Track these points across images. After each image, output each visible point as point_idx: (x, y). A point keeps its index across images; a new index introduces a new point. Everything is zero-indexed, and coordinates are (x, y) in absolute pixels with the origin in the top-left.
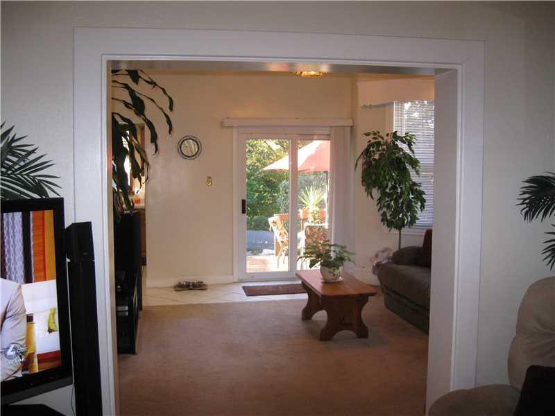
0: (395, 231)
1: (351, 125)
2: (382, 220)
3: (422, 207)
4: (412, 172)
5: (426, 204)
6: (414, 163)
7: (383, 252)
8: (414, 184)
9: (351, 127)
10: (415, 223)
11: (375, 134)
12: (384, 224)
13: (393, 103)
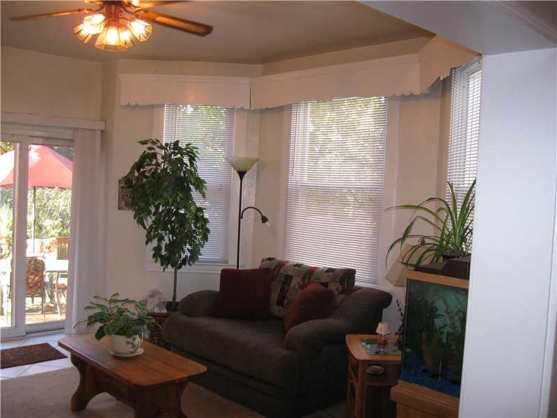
0: (170, 269)
1: (103, 129)
2: (154, 256)
3: (205, 238)
4: (195, 194)
5: (210, 236)
6: (199, 184)
7: (152, 296)
8: (200, 210)
9: (102, 131)
10: (198, 258)
11: (153, 143)
12: (156, 261)
13: (163, 106)
